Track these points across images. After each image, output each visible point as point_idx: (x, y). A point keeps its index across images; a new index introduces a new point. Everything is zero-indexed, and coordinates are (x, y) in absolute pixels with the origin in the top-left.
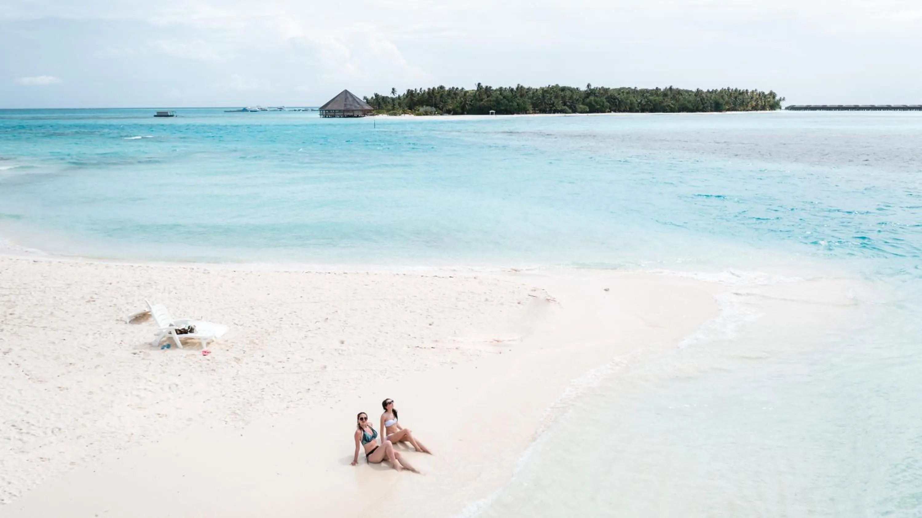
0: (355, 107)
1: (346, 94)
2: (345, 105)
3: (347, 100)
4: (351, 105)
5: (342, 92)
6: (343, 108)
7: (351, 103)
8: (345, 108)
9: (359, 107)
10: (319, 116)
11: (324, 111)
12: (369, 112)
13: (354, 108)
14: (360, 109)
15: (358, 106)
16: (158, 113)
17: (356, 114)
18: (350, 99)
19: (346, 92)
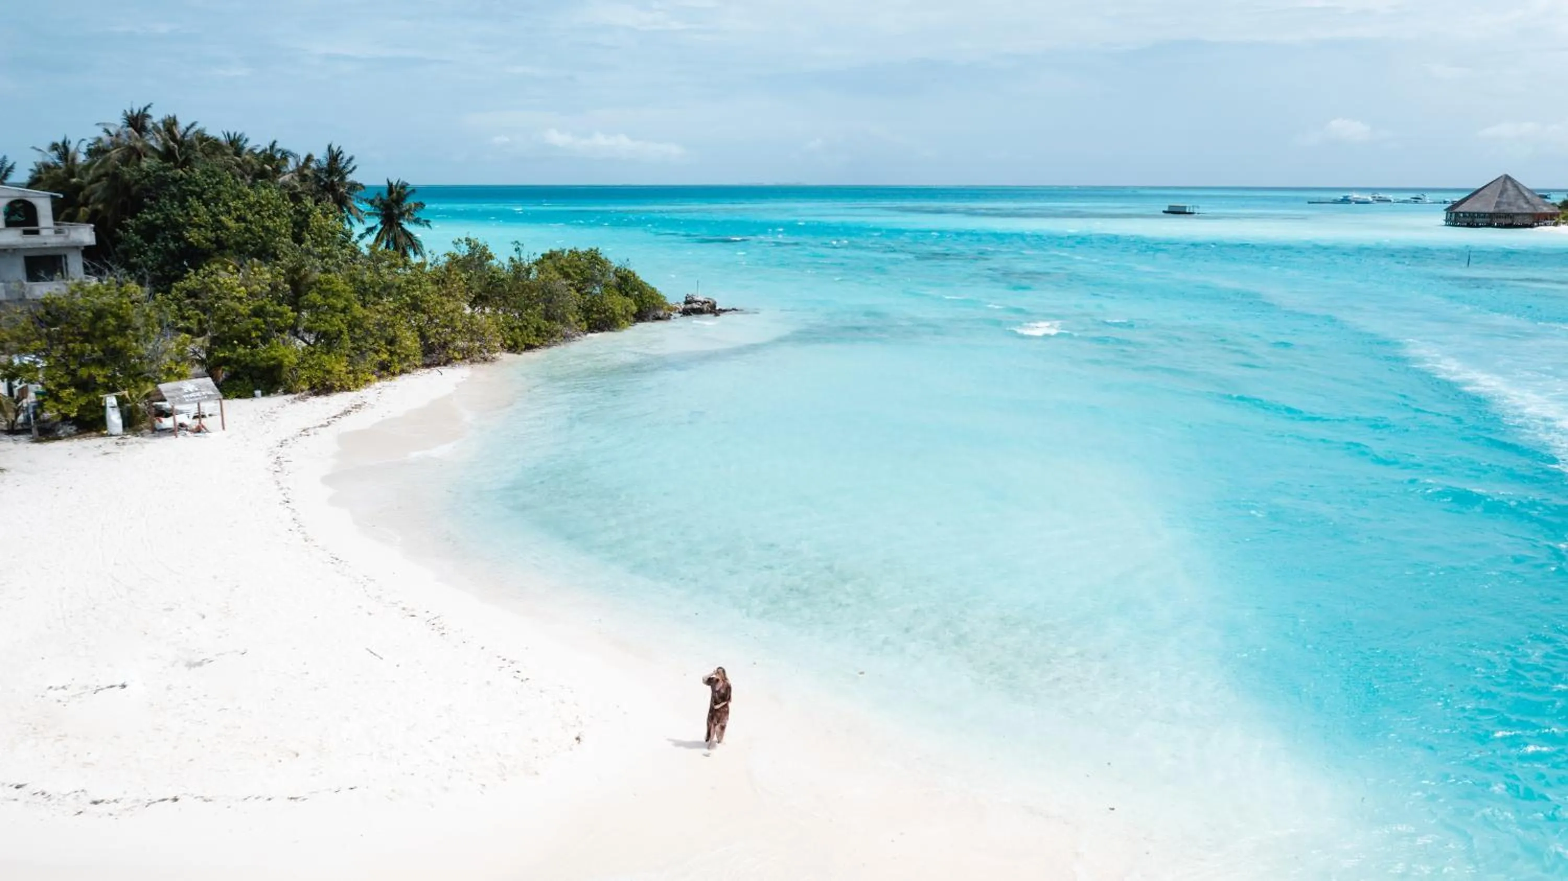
0: (1519, 207)
1: (1505, 182)
2: (1498, 204)
3: (1505, 196)
4: (1509, 204)
5: (1498, 179)
6: (1492, 209)
7: (1512, 200)
8: (1497, 210)
9: (1525, 209)
10: (1444, 223)
11: (1453, 215)
12: (1549, 218)
13: (1515, 210)
14: (1528, 211)
15: (1525, 206)
16: (1170, 207)
17: (1518, 221)
18: (1511, 191)
19: (1507, 178)
